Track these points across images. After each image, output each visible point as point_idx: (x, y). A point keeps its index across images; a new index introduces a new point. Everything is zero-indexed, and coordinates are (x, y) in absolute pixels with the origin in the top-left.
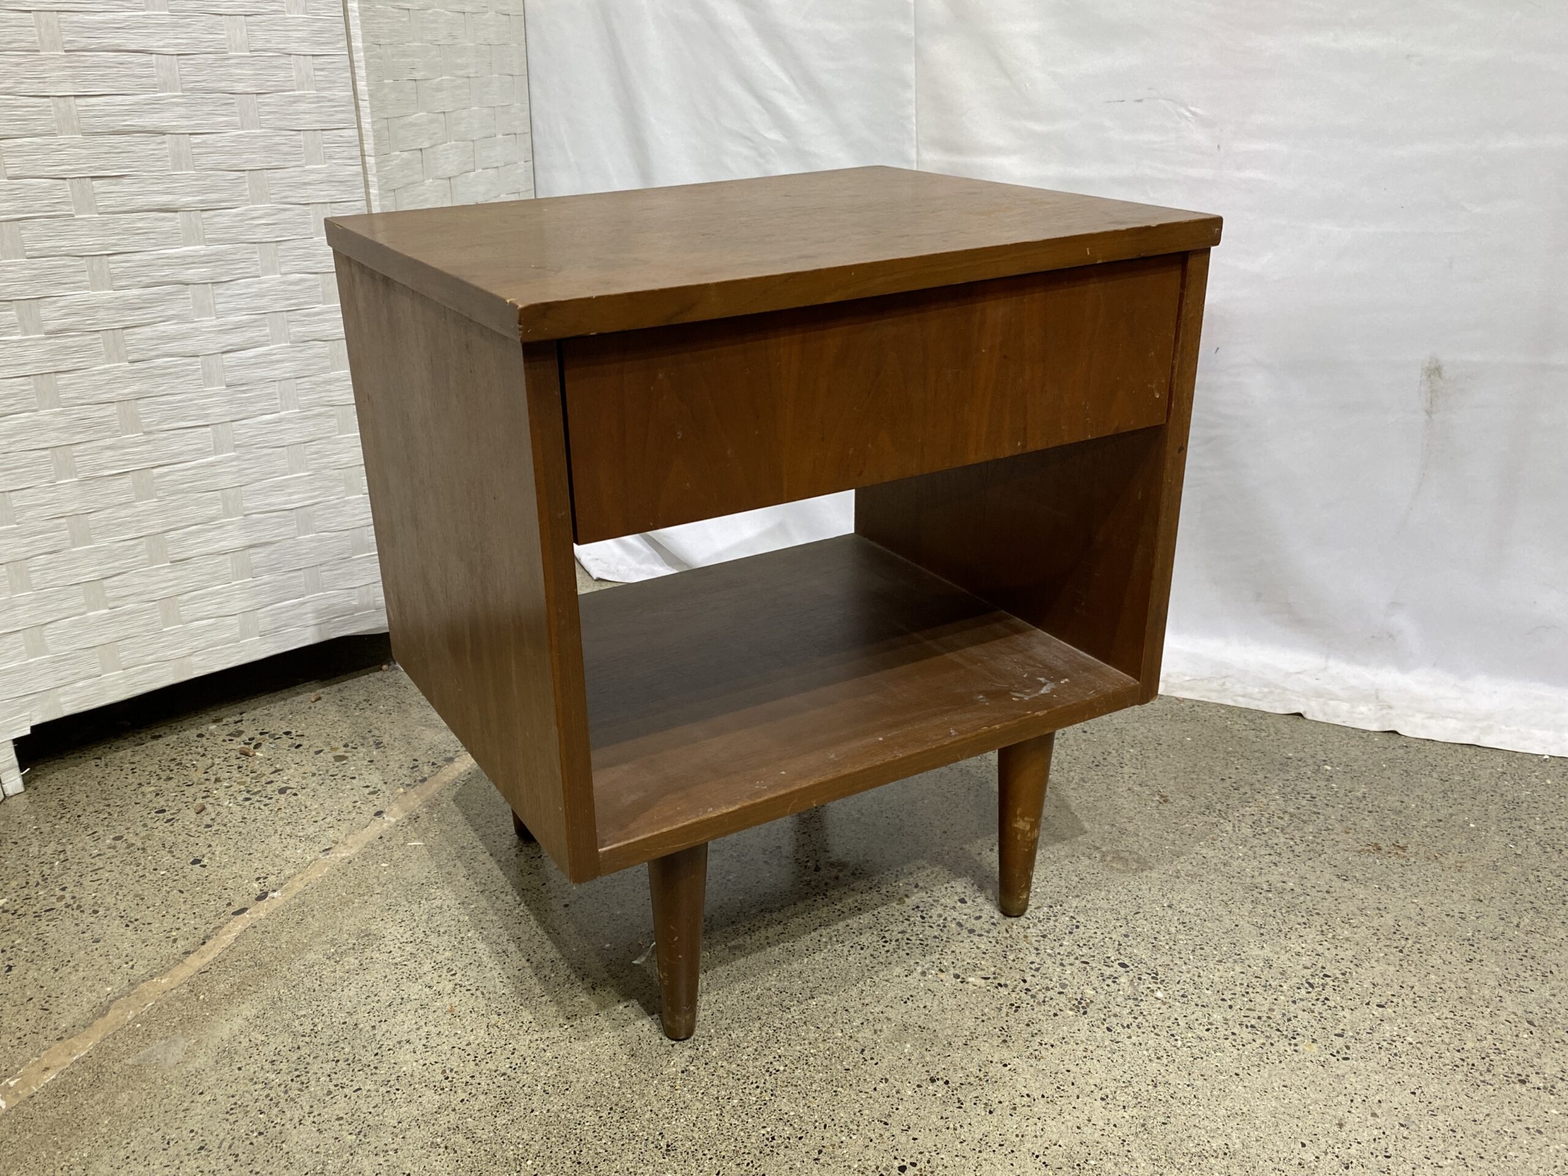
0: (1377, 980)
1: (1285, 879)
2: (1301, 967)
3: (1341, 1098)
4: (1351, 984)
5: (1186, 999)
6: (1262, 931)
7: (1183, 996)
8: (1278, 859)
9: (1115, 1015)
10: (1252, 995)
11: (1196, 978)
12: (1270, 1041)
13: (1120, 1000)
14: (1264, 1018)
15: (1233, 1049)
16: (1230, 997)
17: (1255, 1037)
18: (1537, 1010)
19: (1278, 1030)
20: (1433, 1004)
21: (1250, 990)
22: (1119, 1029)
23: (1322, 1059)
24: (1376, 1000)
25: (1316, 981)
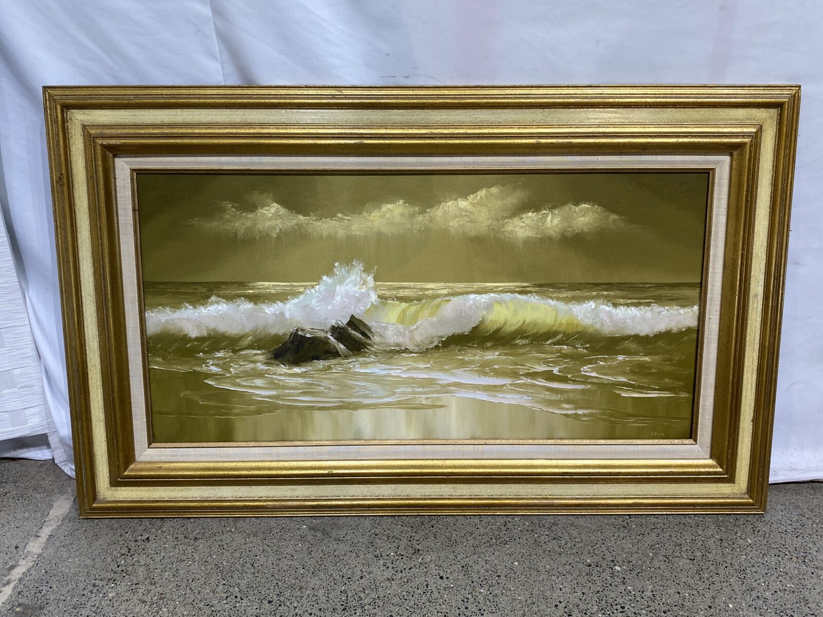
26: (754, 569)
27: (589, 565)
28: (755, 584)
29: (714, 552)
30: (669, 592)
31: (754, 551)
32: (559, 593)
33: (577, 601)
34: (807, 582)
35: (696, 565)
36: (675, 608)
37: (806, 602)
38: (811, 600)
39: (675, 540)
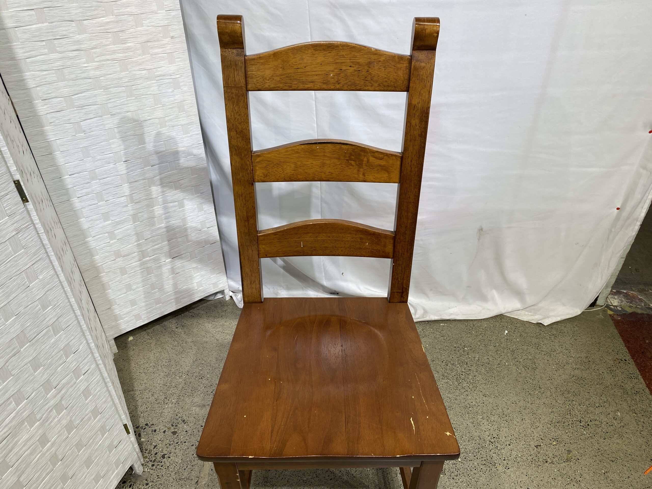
0: (506, 435)
1: (472, 401)
2: (487, 436)
3: (512, 484)
4: (501, 439)
5: (466, 459)
6: (474, 424)
7: (465, 458)
8: (467, 393)
9: (453, 472)
10: (480, 452)
11: (465, 450)
12: (491, 468)
13: (451, 465)
14: (486, 460)
15: (483, 475)
16: (476, 454)
17: (487, 468)
18: (541, 434)
19: (491, 463)
20: (520, 440)
21: (479, 450)
22: (455, 478)
23: (504, 471)
24: (508, 443)
25: (492, 440)
26: (518, 351)
27: (455, 347)
28: (517, 356)
29: (504, 344)
30: (485, 358)
31: (519, 344)
32: (443, 357)
33: (450, 360)
34: (537, 356)
35: (496, 348)
36: (486, 364)
37: (535, 363)
38: (537, 363)
39: (489, 338)
